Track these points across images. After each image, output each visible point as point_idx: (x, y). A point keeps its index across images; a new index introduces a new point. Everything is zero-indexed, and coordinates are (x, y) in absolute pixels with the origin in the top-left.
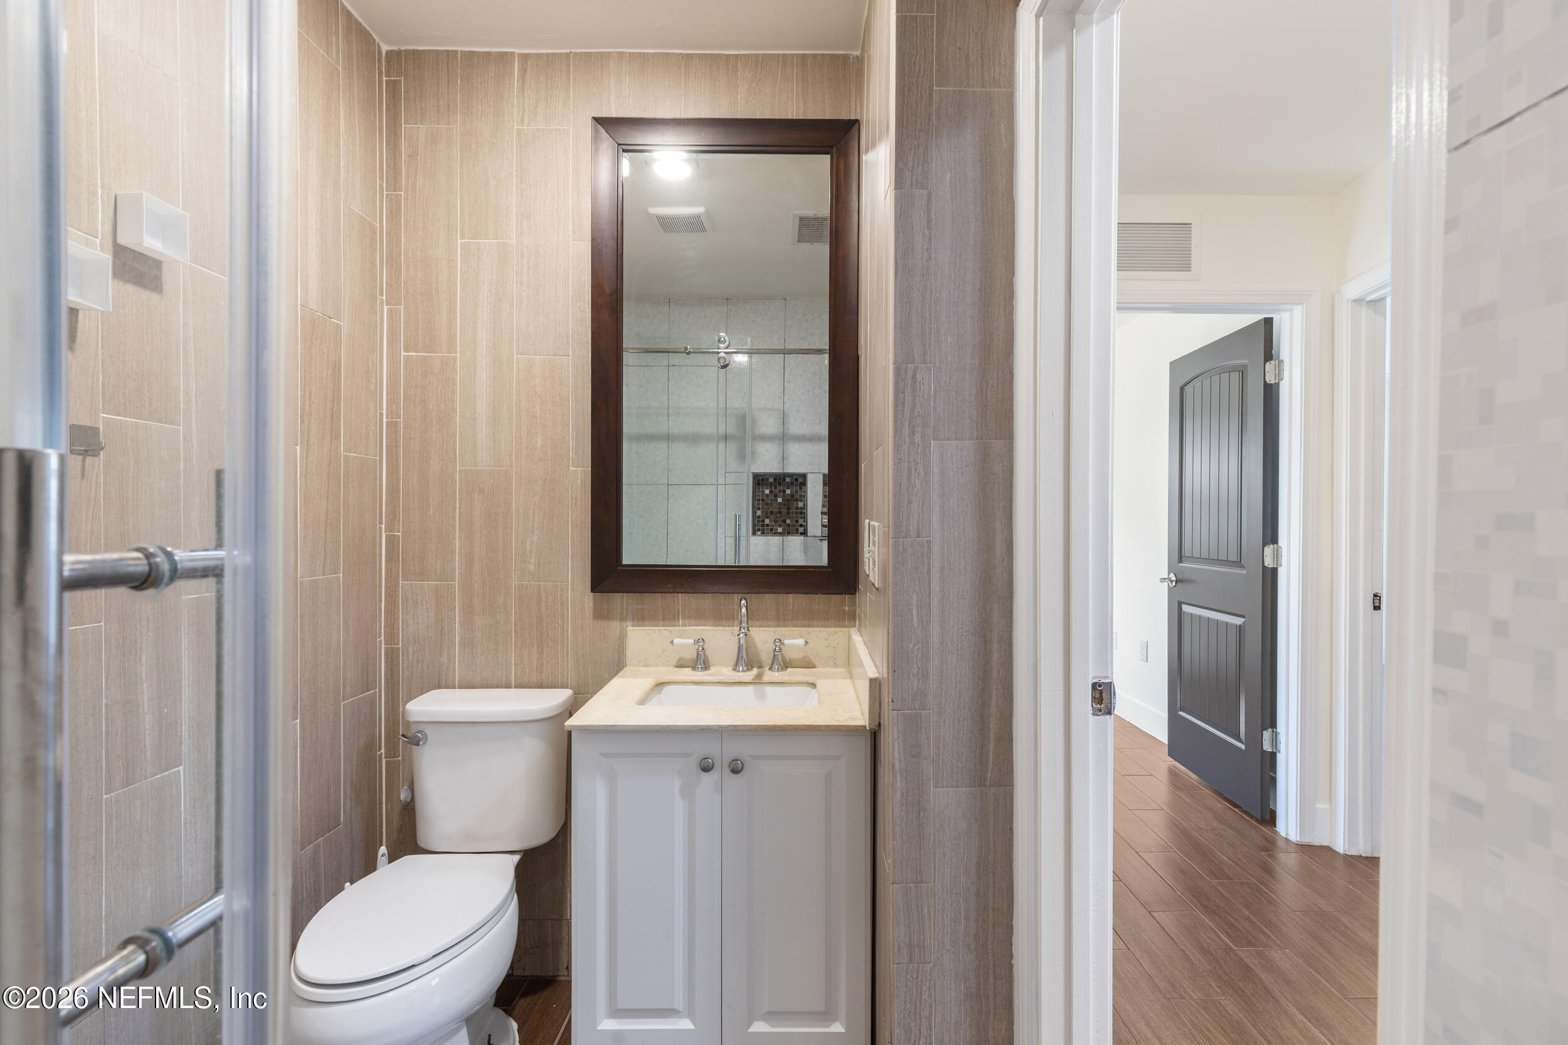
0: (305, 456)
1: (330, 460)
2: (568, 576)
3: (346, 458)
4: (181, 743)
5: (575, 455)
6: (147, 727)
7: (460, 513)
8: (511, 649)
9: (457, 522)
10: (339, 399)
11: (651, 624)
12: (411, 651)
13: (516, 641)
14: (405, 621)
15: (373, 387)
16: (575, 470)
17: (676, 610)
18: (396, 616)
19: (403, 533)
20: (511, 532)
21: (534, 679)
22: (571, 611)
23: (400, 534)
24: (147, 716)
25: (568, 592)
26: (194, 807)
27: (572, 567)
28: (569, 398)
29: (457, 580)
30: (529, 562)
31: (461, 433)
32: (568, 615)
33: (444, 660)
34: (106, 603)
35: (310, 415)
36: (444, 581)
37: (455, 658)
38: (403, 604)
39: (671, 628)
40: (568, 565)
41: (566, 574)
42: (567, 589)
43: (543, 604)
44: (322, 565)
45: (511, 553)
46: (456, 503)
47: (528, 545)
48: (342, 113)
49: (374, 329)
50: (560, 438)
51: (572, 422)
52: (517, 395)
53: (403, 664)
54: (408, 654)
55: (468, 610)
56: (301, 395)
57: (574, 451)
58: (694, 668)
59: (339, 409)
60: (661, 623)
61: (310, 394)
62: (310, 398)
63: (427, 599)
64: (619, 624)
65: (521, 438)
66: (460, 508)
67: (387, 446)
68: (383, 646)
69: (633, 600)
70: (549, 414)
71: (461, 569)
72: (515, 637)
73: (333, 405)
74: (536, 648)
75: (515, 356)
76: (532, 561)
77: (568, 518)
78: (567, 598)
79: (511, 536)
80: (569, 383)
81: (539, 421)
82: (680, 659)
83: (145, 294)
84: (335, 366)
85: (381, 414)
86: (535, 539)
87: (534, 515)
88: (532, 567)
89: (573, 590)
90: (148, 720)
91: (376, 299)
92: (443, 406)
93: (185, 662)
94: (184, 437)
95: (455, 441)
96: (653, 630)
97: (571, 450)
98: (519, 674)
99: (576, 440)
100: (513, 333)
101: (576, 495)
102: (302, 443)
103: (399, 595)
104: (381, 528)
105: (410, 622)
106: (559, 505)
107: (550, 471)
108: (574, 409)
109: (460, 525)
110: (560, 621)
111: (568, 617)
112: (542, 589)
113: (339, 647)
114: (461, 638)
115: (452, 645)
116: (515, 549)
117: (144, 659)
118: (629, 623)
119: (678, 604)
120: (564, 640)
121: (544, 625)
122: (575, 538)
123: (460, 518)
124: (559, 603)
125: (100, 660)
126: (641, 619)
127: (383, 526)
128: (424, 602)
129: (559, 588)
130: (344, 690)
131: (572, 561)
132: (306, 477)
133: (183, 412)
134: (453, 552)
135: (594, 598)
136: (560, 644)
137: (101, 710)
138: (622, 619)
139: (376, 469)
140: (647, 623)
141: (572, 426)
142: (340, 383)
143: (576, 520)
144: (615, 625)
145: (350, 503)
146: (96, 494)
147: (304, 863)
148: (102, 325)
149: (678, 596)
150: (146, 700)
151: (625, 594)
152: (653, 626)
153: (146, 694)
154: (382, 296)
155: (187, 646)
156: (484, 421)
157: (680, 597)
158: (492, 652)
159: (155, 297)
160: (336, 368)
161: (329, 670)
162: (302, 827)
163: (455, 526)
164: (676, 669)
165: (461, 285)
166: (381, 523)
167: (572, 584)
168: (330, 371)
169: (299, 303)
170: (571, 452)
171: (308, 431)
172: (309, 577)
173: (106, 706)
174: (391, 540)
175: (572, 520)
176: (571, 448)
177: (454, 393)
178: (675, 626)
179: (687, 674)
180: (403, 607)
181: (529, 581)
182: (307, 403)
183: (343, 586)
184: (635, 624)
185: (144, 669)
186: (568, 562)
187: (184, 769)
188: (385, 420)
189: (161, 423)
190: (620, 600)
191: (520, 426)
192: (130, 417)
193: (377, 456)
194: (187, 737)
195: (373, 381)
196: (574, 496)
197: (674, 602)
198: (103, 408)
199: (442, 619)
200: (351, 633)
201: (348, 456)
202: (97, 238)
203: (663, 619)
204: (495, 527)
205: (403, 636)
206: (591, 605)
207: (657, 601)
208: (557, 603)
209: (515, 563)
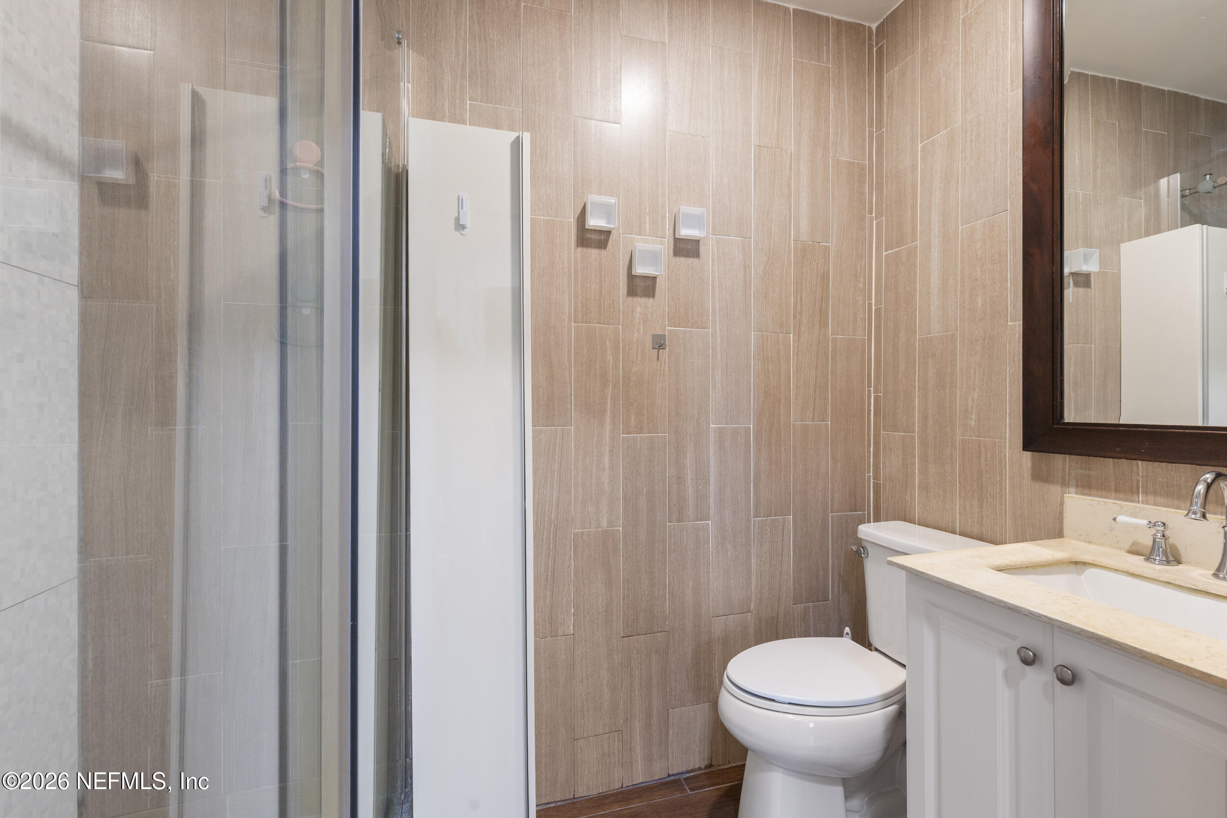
0: (797, 340)
1: (819, 341)
2: (1006, 433)
3: (834, 341)
4: (709, 508)
5: (1013, 309)
6: (690, 494)
7: (919, 376)
8: (956, 498)
9: (917, 383)
10: (827, 299)
11: (1099, 494)
12: (888, 487)
13: (960, 492)
14: (884, 463)
15: (861, 285)
16: (1012, 325)
17: (1135, 483)
18: (879, 458)
19: (883, 393)
20: (956, 390)
21: (975, 530)
22: (1009, 469)
23: (881, 394)
24: (690, 488)
25: (1006, 448)
26: (717, 547)
27: (1010, 425)
28: (1007, 253)
29: (917, 432)
30: (971, 418)
31: (919, 307)
32: (1006, 472)
33: (908, 497)
34: (668, 424)
35: (802, 312)
36: (908, 433)
37: (915, 498)
38: (883, 449)
39: (1122, 503)
40: (1006, 421)
41: (1003, 431)
42: (1005, 446)
43: (982, 459)
44: (811, 415)
45: (956, 409)
46: (916, 368)
47: (970, 402)
48: (832, 95)
49: (862, 242)
50: (998, 295)
51: (1010, 276)
52: (961, 264)
53: (883, 496)
54: (886, 489)
55: (924, 458)
56: (794, 301)
57: (1012, 305)
58: (1148, 559)
59: (827, 306)
60: (1113, 495)
61: (801, 298)
62: (801, 301)
63: (897, 446)
64: (1060, 489)
65: (964, 302)
66: (919, 371)
67: (875, 328)
68: (872, 480)
69: (1077, 463)
70: (989, 274)
71: (919, 423)
72: (960, 488)
73: (822, 303)
74: (977, 500)
75: (960, 227)
76: (973, 417)
77: (1006, 374)
78: (1005, 456)
79: (956, 394)
80: (1007, 238)
81: (979, 283)
82: (1134, 543)
83: (690, 260)
84: (824, 275)
85: (870, 305)
86: (976, 396)
87: (975, 373)
88: (973, 423)
89: (1010, 448)
90: (690, 491)
91: (864, 218)
92: (908, 288)
93: (712, 463)
94: (712, 335)
95: (916, 315)
96: (1096, 501)
97: (1009, 305)
98: (963, 522)
99: (1014, 294)
100: (958, 207)
101: (1013, 350)
102: (794, 332)
103: (881, 442)
104: (869, 391)
105: (887, 464)
106: (997, 361)
107: (989, 330)
108: (1012, 263)
109: (919, 386)
110: (998, 477)
111: (1006, 475)
112: (982, 445)
113: (828, 473)
114: (920, 482)
115: (913, 487)
116: (959, 406)
117: (688, 456)
118: (1072, 490)
119: (1138, 475)
120: (1002, 497)
121: (984, 480)
122: (1013, 395)
123: (918, 380)
124: (997, 459)
125: (665, 453)
126: (1086, 486)
127: (872, 389)
128: (896, 449)
129: (997, 444)
130: (832, 505)
131: (1010, 419)
132: (797, 354)
133: (712, 321)
134: (914, 408)
135: (1032, 457)
136: (998, 502)
137: (666, 478)
138: (1064, 484)
139: (864, 346)
140: (1094, 492)
141: (1010, 280)
142: (828, 286)
143: (1014, 376)
144: (1055, 489)
145: (838, 372)
146: (664, 368)
147: (796, 614)
148: (668, 282)
149: (1138, 465)
150: (689, 479)
151: (1067, 456)
152: (1102, 497)
153: (689, 476)
154: (871, 214)
155: (713, 453)
156: (936, 293)
157: (1140, 466)
158: (941, 498)
159: (695, 261)
160: (825, 277)
161: (818, 488)
162: (795, 589)
163: (915, 386)
164: (1127, 554)
165: (920, 182)
166: (869, 386)
167: (1010, 441)
168: (819, 280)
169: (792, 239)
170: (1009, 307)
171: (800, 323)
172: (800, 422)
173: (669, 477)
174: (877, 399)
175: (1009, 376)
176: (1009, 303)
177: (915, 276)
178: (1133, 501)
179: (1137, 563)
180: (883, 452)
181: (971, 436)
182: (799, 305)
183: (831, 431)
184: (1079, 491)
185: (688, 462)
186: (1006, 418)
187: (712, 523)
188: (873, 308)
189: (698, 328)
190: (1061, 462)
191: (964, 291)
192: (682, 328)
193: (865, 336)
194: (713, 506)
195: (861, 280)
196: (1012, 351)
197: (1132, 471)
198: (668, 324)
199: (907, 465)
200: (839, 465)
201: (836, 338)
202: (666, 238)
203: (1116, 491)
204: (943, 386)
205: (883, 475)
206: (1029, 465)
207: (1108, 467)
208: (996, 459)
209: (959, 419)
